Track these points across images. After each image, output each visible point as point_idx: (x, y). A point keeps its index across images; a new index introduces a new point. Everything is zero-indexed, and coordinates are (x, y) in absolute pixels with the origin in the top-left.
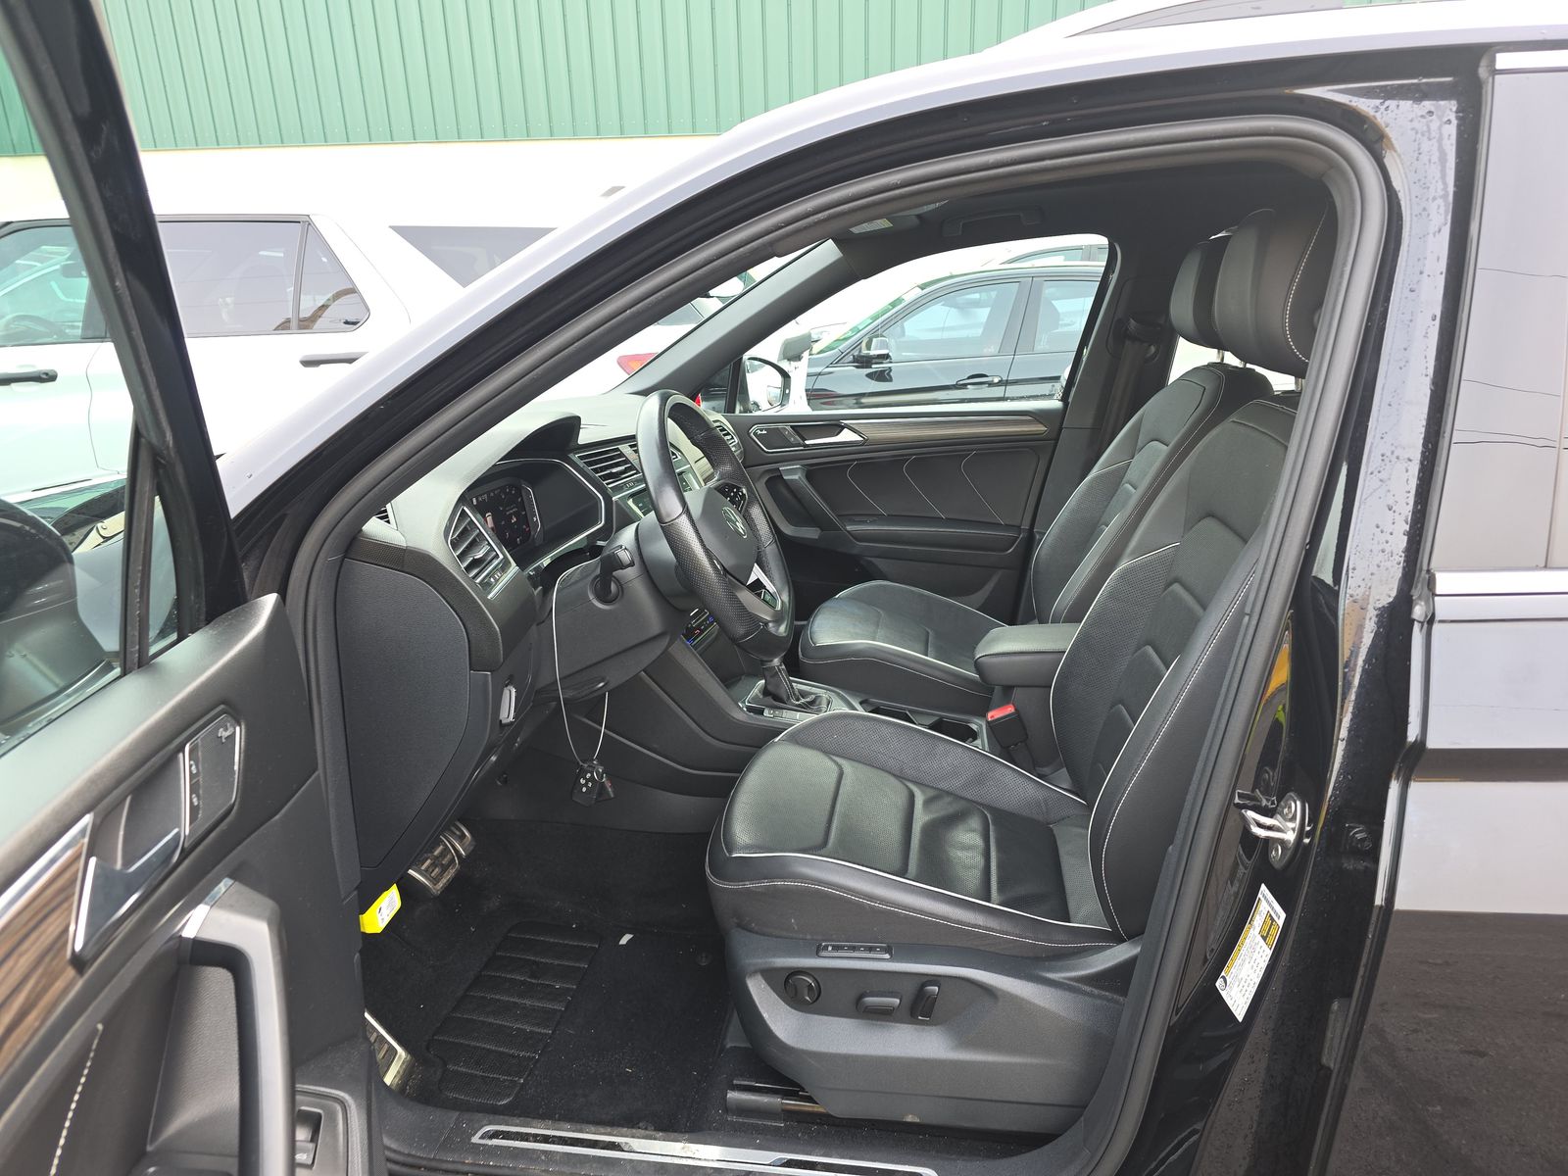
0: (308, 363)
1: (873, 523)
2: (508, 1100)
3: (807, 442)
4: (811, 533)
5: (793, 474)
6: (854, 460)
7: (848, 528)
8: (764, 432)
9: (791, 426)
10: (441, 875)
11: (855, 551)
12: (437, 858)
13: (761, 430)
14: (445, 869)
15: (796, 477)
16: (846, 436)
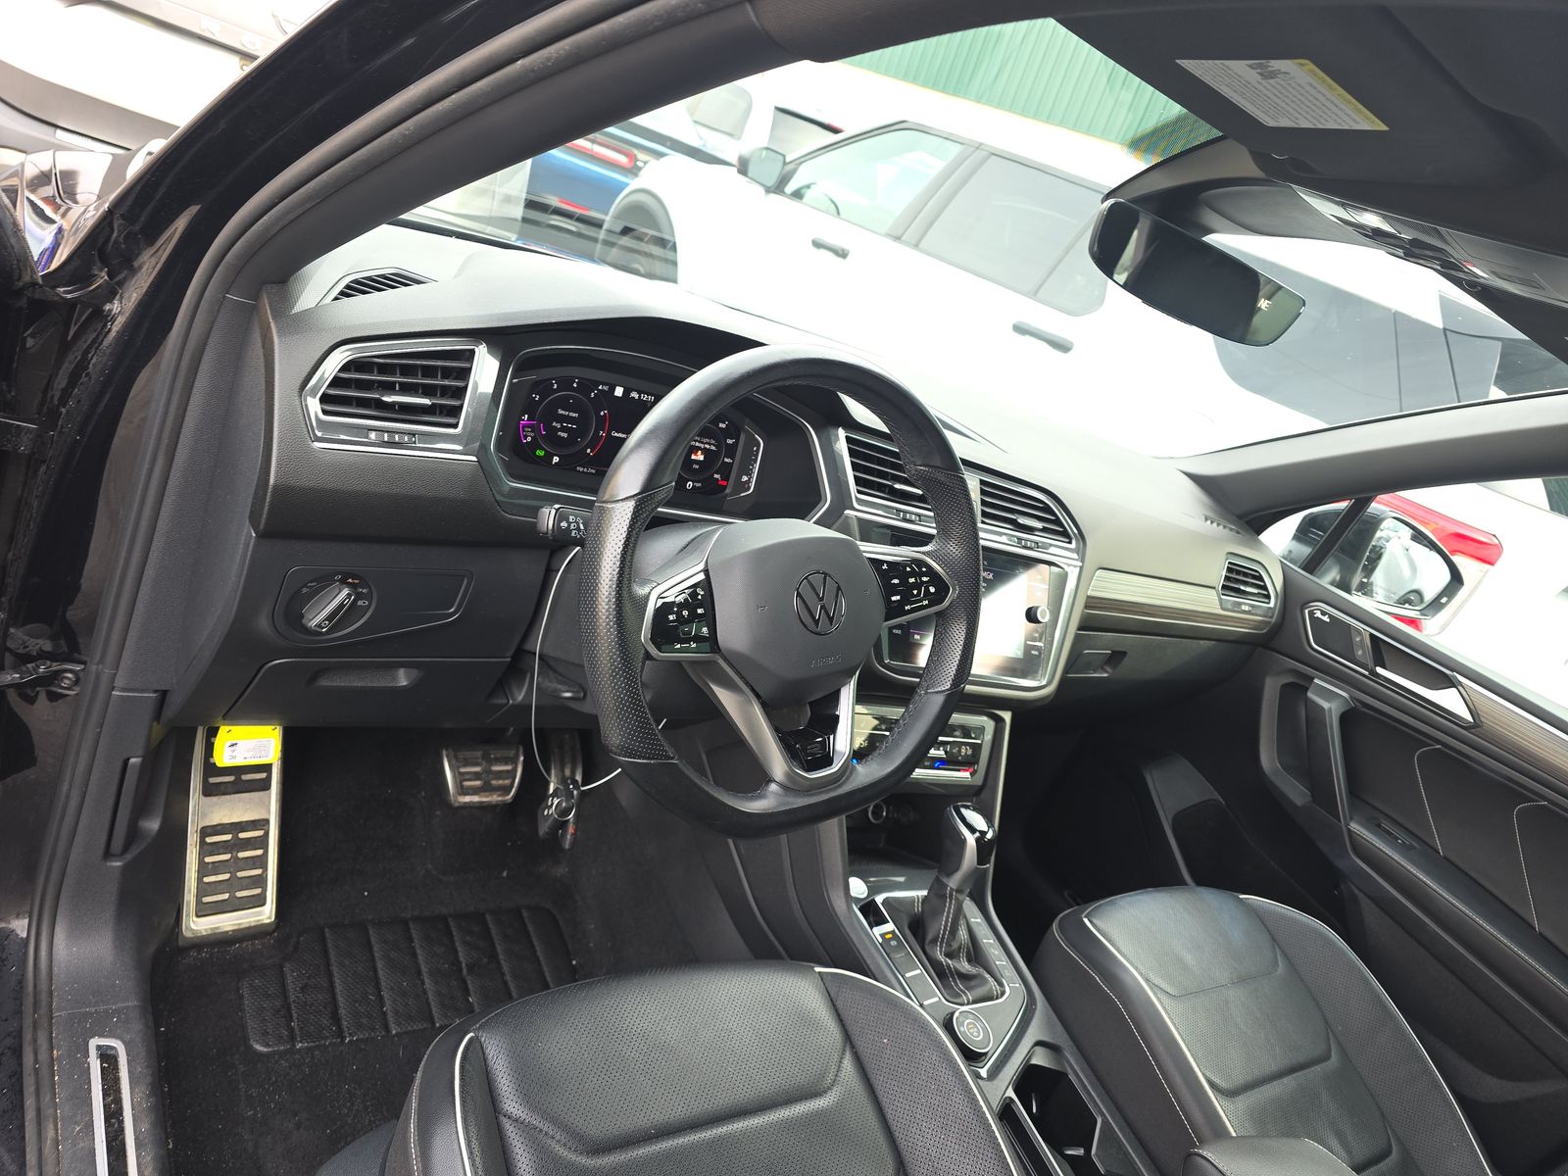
0: (1020, 329)
1: (1405, 850)
2: (266, 1050)
3: (1379, 670)
4: (1296, 793)
5: (1329, 700)
6: (1438, 742)
7: (1354, 826)
8: (1326, 619)
9: (1371, 635)
10: (475, 791)
11: (1340, 864)
12: (491, 772)
13: (1324, 613)
14: (486, 788)
15: (1326, 705)
16: (1448, 699)
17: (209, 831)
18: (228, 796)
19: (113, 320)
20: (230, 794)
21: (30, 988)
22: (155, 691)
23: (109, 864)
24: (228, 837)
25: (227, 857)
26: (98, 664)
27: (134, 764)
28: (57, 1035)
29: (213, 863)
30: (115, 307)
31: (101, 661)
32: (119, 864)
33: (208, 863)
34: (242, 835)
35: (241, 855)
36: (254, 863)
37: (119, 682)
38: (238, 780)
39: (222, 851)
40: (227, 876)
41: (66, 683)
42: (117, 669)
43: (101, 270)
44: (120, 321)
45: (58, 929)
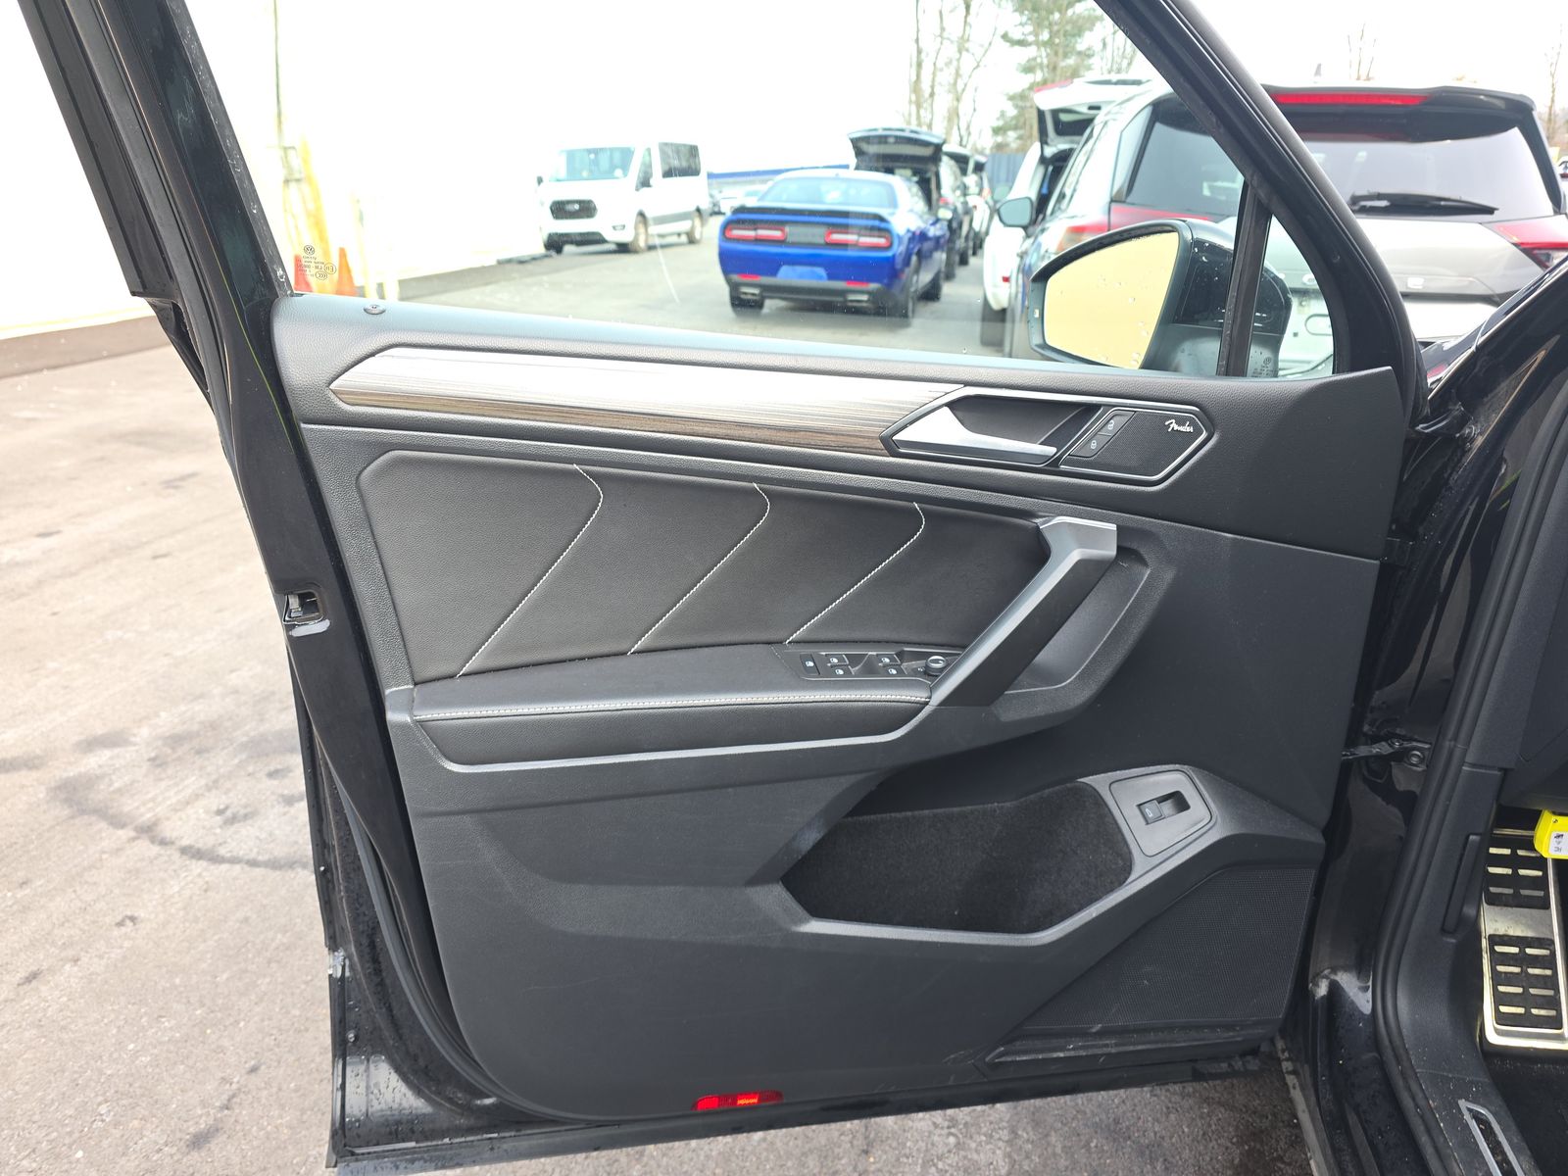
17: (1497, 939)
18: (1510, 909)
19: (1473, 440)
20: (1511, 906)
21: (1386, 1042)
22: (1500, 769)
23: (1444, 939)
24: (1514, 950)
25: (1516, 970)
26: (1450, 741)
27: (1473, 841)
28: (1427, 1088)
29: (1506, 973)
30: (1472, 429)
31: (1455, 738)
32: (1453, 941)
33: (1501, 973)
34: (1529, 951)
35: (1531, 971)
36: (1545, 983)
37: (1469, 759)
38: (1516, 894)
39: (1512, 963)
40: (1519, 990)
41: (1414, 760)
42: (1469, 746)
43: (1455, 404)
44: (1480, 441)
45: (1399, 994)
